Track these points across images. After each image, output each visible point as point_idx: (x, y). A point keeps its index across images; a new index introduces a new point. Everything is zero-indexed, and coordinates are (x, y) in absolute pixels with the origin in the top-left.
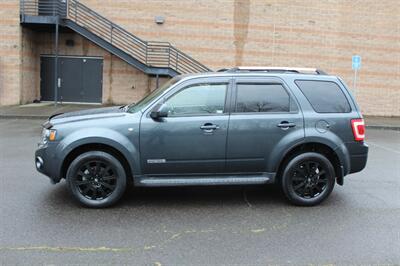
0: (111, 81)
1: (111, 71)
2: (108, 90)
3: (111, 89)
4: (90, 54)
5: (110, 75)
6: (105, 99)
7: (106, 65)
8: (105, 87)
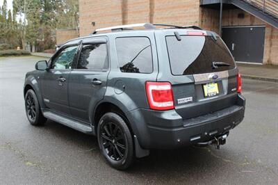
0: (271, 45)
1: (271, 37)
2: (268, 52)
3: (270, 52)
4: (255, 23)
5: (270, 40)
6: (265, 60)
7: (267, 31)
8: (266, 50)
